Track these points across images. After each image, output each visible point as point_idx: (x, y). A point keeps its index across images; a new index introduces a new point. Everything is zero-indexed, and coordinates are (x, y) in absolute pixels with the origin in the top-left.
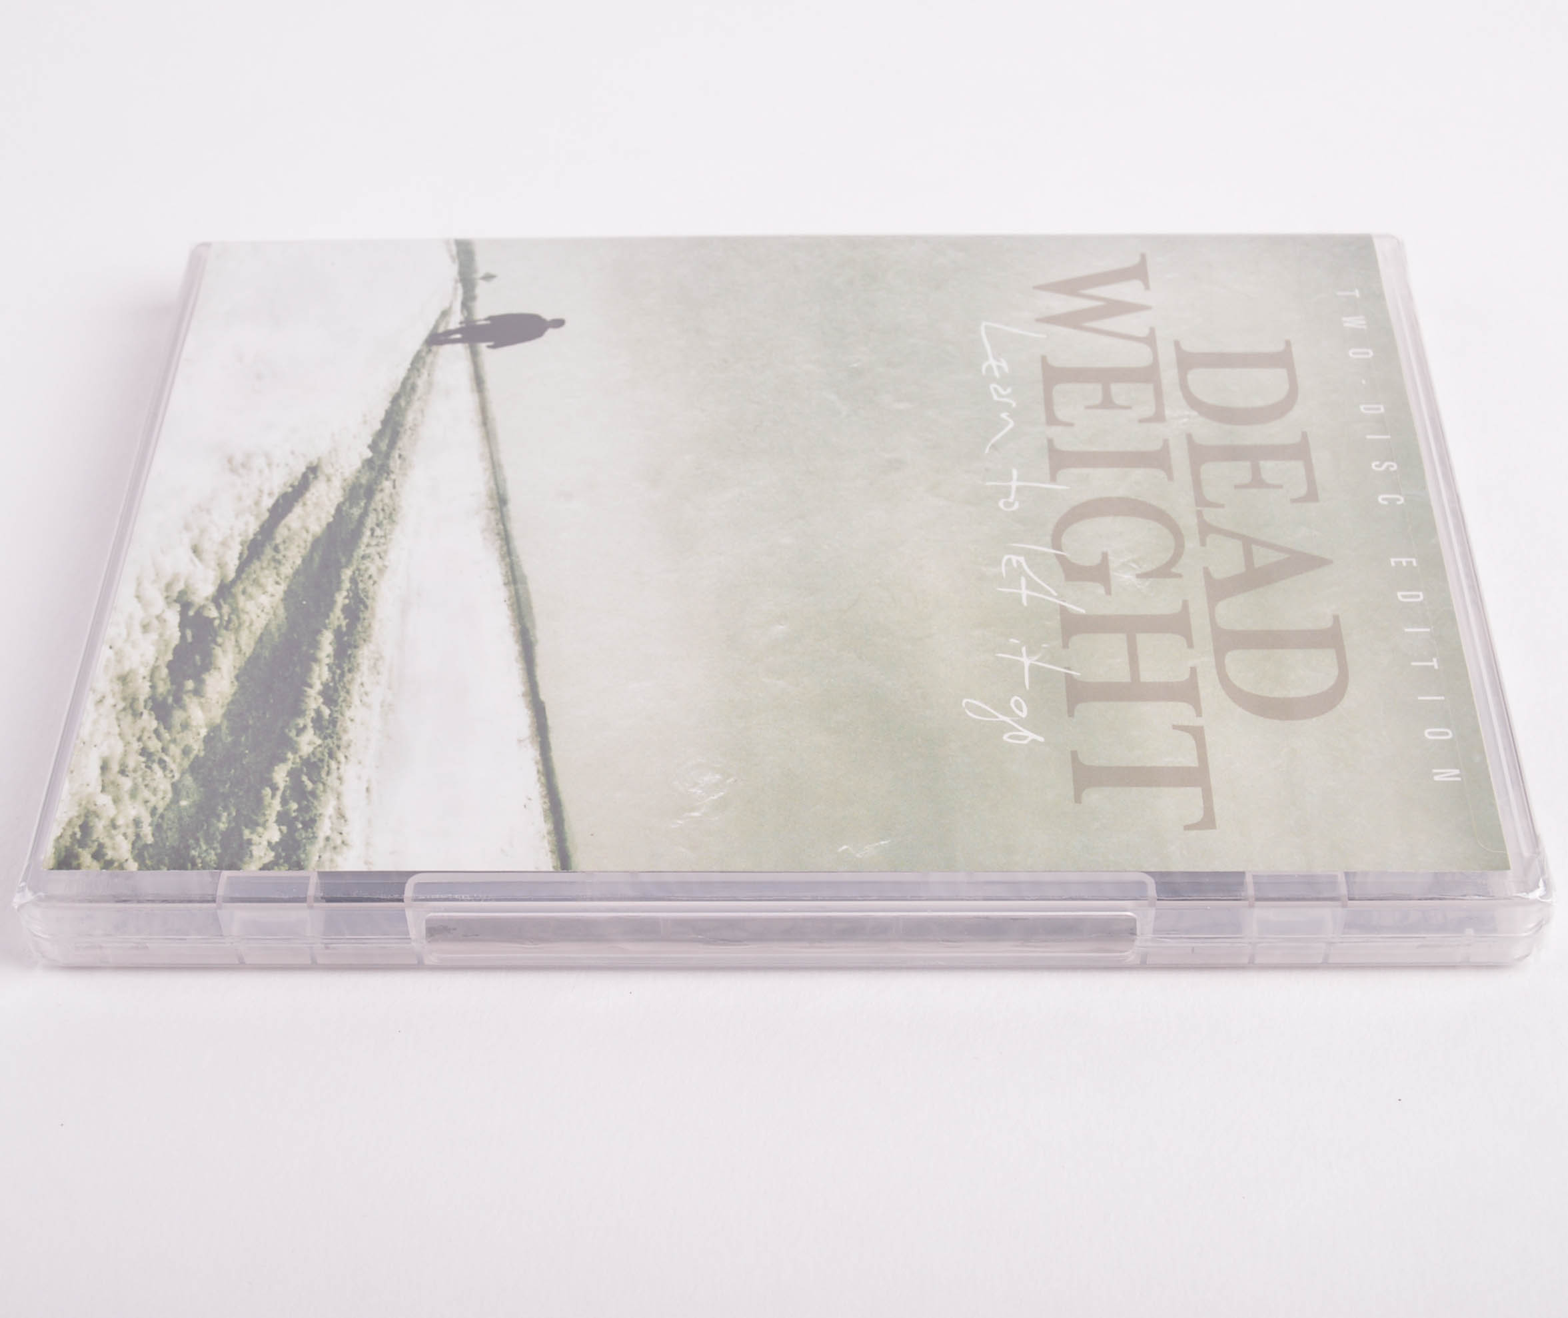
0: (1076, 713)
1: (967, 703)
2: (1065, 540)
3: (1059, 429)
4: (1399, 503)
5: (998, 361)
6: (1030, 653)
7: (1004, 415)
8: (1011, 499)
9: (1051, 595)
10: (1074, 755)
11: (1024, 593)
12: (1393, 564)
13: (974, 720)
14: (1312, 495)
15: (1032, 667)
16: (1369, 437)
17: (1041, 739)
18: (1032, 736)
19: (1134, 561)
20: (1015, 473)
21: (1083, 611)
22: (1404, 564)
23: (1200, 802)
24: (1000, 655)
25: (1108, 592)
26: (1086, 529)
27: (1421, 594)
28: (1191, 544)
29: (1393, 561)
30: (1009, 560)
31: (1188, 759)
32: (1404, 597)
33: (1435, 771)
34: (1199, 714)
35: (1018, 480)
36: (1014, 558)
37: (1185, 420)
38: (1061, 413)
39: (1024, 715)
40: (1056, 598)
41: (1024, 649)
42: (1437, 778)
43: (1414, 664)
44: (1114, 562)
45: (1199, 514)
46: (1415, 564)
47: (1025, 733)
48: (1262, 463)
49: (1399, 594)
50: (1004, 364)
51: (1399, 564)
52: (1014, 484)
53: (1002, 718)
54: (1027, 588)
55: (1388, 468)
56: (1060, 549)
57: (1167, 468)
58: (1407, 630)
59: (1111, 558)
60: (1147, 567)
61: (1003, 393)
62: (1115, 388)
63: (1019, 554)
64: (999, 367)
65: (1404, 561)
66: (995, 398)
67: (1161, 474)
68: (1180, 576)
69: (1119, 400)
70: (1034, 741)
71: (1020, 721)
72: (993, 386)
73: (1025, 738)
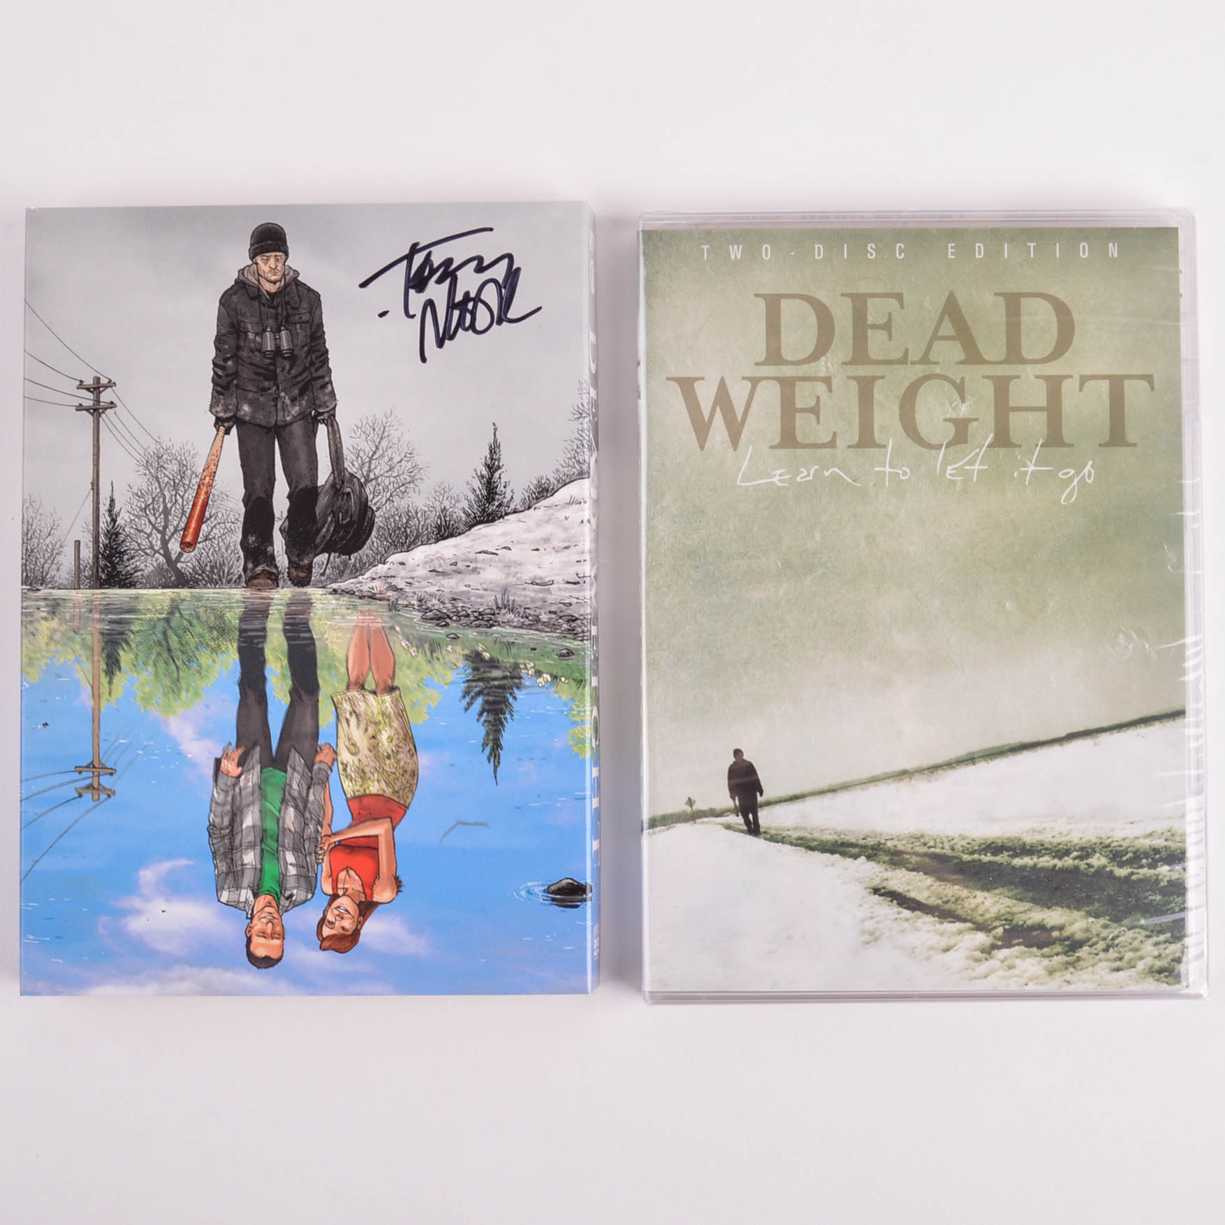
0: (1072, 443)
1: (1064, 501)
2: (934, 441)
3: (839, 442)
4: (903, 246)
5: (775, 475)
6: (1025, 465)
7: (827, 474)
8: (901, 472)
9: (979, 452)
10: (1100, 445)
11: (977, 467)
12: (953, 257)
13: (1076, 499)
14: (899, 297)
15: (1035, 465)
16: (846, 257)
17: (1090, 463)
18: (1088, 467)
19: (951, 403)
20: (877, 469)
21: (992, 435)
22: (953, 250)
23: (1135, 382)
24: (1027, 483)
25: (976, 420)
26: (924, 430)
27: (977, 245)
28: (938, 370)
29: (950, 257)
30: (950, 475)
31: (1105, 386)
32: (980, 254)
33: (1110, 256)
34: (1071, 376)
35: (885, 467)
36: (948, 472)
37: (829, 364)
38: (826, 439)
39: (1073, 471)
40: (981, 450)
41: (1022, 469)
42: (1116, 255)
43: (1032, 256)
44: (954, 415)
45: (912, 363)
46: (953, 245)
47: (1086, 470)
48: (869, 322)
49: (977, 256)
50: (778, 472)
51: (952, 253)
52: (887, 469)
53: (1075, 482)
54: (974, 465)
55: (873, 249)
56: (942, 445)
57: (875, 378)
58: (1006, 256)
59: (948, 417)
60: (956, 395)
61: (805, 473)
62: (799, 404)
63: (946, 469)
64: (781, 475)
65: (950, 250)
66: (811, 478)
67: (878, 383)
68: (963, 379)
69: (812, 403)
70: (1092, 466)
71: (1077, 473)
72: (798, 479)
73: (1090, 471)
